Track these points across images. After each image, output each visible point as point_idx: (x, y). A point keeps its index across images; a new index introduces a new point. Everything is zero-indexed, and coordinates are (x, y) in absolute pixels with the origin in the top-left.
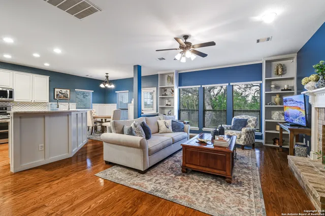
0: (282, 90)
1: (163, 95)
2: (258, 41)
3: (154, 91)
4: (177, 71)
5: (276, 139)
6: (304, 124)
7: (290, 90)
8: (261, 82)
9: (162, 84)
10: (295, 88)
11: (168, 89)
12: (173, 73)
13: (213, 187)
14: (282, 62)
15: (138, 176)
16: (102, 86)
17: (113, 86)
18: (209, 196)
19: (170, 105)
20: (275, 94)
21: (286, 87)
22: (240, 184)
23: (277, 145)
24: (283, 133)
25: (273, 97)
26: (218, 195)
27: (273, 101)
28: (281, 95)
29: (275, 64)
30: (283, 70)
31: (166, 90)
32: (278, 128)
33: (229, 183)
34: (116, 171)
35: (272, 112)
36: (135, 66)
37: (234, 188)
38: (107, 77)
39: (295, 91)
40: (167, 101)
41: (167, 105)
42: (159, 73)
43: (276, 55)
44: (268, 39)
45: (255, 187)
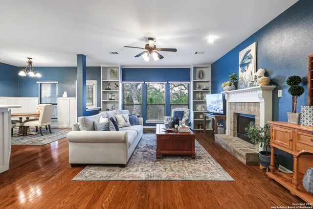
0: (203, 90)
1: (106, 89)
2: (196, 53)
3: (94, 84)
4: (122, 66)
5: (199, 125)
6: (222, 112)
7: (207, 89)
8: (189, 82)
9: (105, 77)
10: (210, 88)
11: (112, 84)
12: (118, 68)
13: (186, 164)
14: (202, 69)
15: (122, 170)
16: (22, 74)
17: (39, 75)
18: (189, 170)
19: (114, 100)
20: (198, 92)
21: (205, 87)
22: (200, 158)
23: (200, 129)
24: (207, 120)
25: (197, 94)
26: (194, 168)
27: (197, 97)
28: (202, 93)
29: (198, 70)
30: (203, 75)
31: (109, 84)
32: (201, 116)
33: (194, 158)
34: (93, 171)
35: (197, 105)
36: (78, 56)
37: (199, 161)
38: (30, 63)
39: (210, 91)
40: (110, 95)
41: (111, 99)
42: (102, 66)
43: (201, 64)
44: (203, 53)
45: (209, 158)
